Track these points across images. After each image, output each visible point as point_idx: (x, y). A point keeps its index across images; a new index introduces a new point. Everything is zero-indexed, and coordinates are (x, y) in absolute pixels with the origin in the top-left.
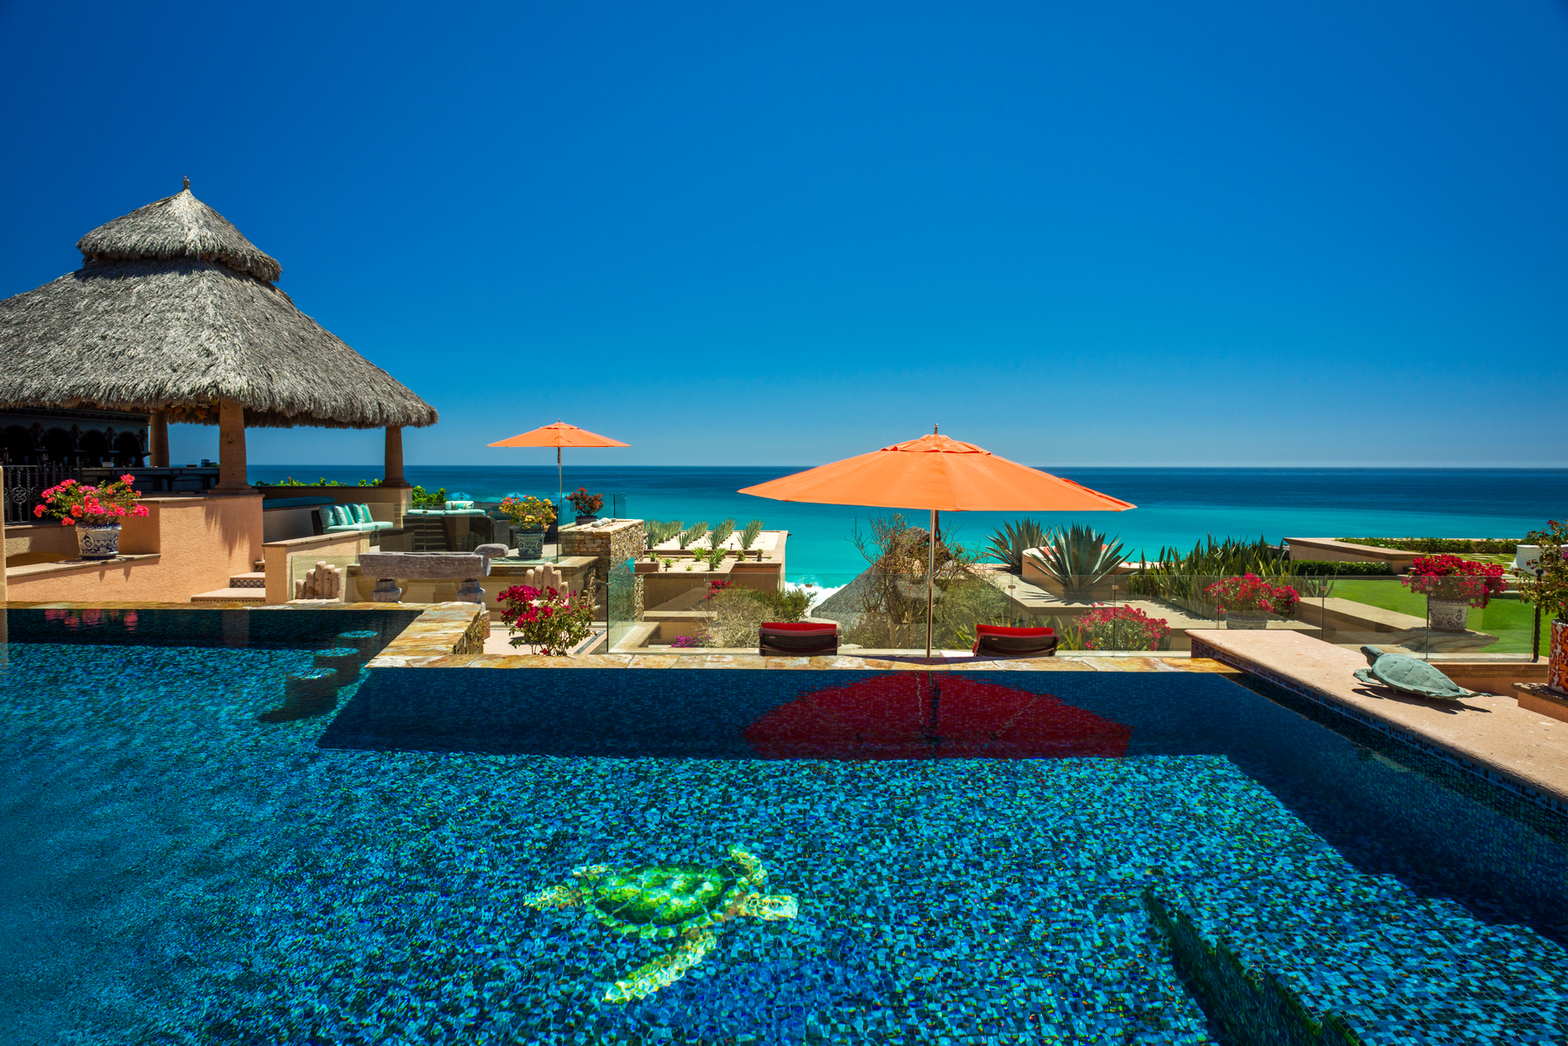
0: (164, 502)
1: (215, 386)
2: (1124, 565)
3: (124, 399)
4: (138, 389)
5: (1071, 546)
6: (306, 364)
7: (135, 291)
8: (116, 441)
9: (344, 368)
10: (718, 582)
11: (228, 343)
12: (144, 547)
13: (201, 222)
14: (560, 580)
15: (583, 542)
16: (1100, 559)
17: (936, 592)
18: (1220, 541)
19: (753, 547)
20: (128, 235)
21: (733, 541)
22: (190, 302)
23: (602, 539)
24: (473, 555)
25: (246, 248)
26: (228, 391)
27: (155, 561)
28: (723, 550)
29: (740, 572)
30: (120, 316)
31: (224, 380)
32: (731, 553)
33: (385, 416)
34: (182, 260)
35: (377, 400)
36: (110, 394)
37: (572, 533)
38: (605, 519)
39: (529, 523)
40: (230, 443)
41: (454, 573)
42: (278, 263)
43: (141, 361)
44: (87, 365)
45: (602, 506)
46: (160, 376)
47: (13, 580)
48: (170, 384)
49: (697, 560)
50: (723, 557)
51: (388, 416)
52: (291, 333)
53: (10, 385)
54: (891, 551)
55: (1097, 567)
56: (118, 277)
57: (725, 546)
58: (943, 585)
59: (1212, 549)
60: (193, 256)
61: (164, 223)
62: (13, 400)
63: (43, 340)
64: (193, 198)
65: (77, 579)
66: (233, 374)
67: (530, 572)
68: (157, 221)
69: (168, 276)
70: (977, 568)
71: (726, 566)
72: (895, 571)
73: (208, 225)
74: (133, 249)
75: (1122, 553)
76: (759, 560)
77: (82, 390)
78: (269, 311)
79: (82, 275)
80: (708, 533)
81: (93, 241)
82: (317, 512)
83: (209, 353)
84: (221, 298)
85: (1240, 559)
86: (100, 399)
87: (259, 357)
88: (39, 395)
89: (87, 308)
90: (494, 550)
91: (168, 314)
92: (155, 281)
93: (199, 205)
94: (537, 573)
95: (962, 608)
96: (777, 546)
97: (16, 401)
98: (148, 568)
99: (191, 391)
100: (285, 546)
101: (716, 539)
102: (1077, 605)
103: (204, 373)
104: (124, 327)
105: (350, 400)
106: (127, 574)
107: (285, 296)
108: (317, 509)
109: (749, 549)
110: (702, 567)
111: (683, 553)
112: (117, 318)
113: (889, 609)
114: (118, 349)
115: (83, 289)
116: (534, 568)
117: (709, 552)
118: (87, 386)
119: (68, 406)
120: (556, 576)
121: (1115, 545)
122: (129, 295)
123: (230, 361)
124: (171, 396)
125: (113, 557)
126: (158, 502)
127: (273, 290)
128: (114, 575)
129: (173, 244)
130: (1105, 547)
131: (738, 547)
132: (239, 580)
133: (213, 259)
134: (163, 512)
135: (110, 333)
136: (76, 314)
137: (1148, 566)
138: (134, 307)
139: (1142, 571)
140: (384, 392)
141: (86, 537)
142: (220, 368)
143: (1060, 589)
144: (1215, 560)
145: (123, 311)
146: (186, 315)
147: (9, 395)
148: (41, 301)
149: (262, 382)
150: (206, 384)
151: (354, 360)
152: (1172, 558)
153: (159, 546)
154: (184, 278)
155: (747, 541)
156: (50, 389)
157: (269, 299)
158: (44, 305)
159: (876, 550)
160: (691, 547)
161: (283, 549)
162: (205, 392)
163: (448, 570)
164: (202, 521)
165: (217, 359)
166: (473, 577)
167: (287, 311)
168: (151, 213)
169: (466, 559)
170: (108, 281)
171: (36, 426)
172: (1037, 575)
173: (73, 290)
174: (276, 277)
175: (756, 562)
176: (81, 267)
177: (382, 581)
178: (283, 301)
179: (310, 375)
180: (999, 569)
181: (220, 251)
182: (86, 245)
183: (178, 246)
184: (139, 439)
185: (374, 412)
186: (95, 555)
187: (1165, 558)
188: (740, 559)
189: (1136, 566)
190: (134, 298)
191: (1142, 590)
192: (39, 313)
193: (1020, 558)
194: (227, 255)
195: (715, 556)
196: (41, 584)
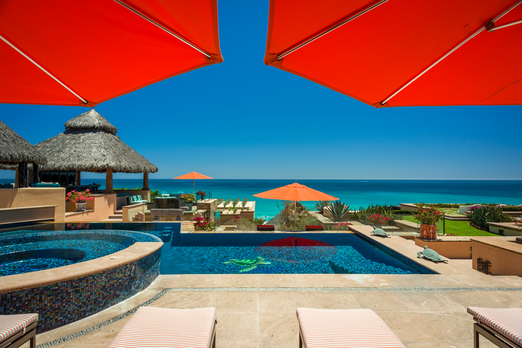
0: (96, 196)
1: (107, 165)
2: (350, 211)
3: (82, 168)
4: (87, 165)
5: (335, 206)
6: (127, 157)
7: (81, 138)
8: (69, 177)
9: (135, 157)
10: (237, 217)
11: (109, 153)
12: (91, 208)
13: (98, 118)
14: (201, 216)
15: (203, 206)
16: (343, 210)
17: (298, 219)
18: (375, 205)
19: (246, 206)
20: (79, 122)
21: (239, 204)
22: (97, 141)
23: (208, 205)
24: (179, 210)
25: (109, 125)
26: (111, 166)
27: (93, 211)
28: (237, 207)
29: (242, 214)
30: (78, 145)
31: (109, 163)
32: (239, 208)
33: (146, 171)
34: (93, 129)
35: (144, 166)
36: (79, 167)
37: (200, 203)
38: (207, 199)
39: (189, 200)
40: (109, 179)
41: (175, 214)
42: (117, 128)
43: (86, 158)
44: (72, 159)
45: (205, 195)
46: (92, 162)
47: (67, 216)
48: (95, 165)
49: (230, 210)
50: (237, 209)
51: (147, 171)
52: (122, 149)
53: (51, 164)
54: (287, 208)
55: (343, 212)
56: (76, 134)
57: (237, 206)
58: (300, 217)
59: (373, 207)
60: (97, 128)
61: (88, 119)
62: (52, 168)
63: (58, 152)
64: (95, 111)
65: (78, 216)
66: (112, 161)
67: (194, 214)
68: (86, 118)
69: (90, 133)
70: (310, 212)
71: (238, 212)
72: (288, 213)
73: (100, 119)
74: (80, 126)
75: (349, 209)
76: (248, 210)
77: (71, 166)
78: (116, 142)
79: (66, 133)
80: (232, 202)
81: (69, 124)
82: (128, 197)
83: (104, 156)
84: (105, 140)
85: (380, 210)
86: (76, 168)
87: (117, 157)
88: (59, 167)
89: (69, 143)
90: (185, 208)
91: (92, 145)
92: (87, 135)
93: (97, 113)
94: (195, 214)
95: (306, 223)
96: (253, 206)
97: (53, 169)
98: (92, 213)
99: (101, 166)
100: (128, 207)
101: (235, 204)
102: (337, 222)
103: (104, 161)
104: (80, 148)
105: (138, 166)
106: (88, 214)
107: (118, 137)
108: (128, 196)
109: (245, 207)
110: (231, 212)
111: (225, 208)
112: (77, 145)
113: (286, 223)
114: (80, 154)
115: (67, 137)
116: (195, 213)
117: (233, 208)
118: (73, 165)
119: (68, 170)
120: (200, 215)
121: (347, 206)
122: (80, 139)
123: (110, 158)
124: (96, 167)
125: (84, 211)
126: (94, 196)
127: (115, 136)
128: (85, 215)
129: (91, 125)
130: (345, 206)
131: (241, 206)
132: (111, 216)
133: (102, 129)
134: (96, 199)
135: (77, 150)
136: (66, 144)
137: (356, 212)
138: (82, 142)
139: (355, 213)
140: (145, 164)
141: (78, 205)
142: (108, 160)
143: (333, 218)
144: (373, 210)
145: (79, 143)
146: (97, 145)
147: (51, 167)
148: (56, 141)
149: (118, 163)
150: (105, 164)
151: (137, 155)
152: (363, 210)
153: (94, 208)
154: (95, 134)
155: (244, 204)
156: (62, 166)
157: (115, 139)
158: (57, 142)
159: (283, 208)
160: (227, 206)
161: (127, 208)
162: (105, 166)
163: (173, 213)
164: (104, 201)
165: (107, 157)
166: (179, 215)
167: (119, 142)
168: (84, 116)
169: (178, 211)
170: (73, 135)
171: (50, 174)
172: (327, 214)
173: (64, 137)
174: (116, 132)
175: (247, 211)
176: (65, 131)
177: (156, 216)
178: (118, 139)
179: (128, 160)
180: (317, 213)
181: (104, 126)
182: (67, 125)
183: (93, 125)
184: (74, 177)
185: (144, 170)
186: (80, 210)
187: (361, 210)
188: (242, 210)
189: (353, 212)
190: (82, 140)
191: (355, 218)
192: (56, 144)
193: (323, 209)
194: (105, 127)
195: (234, 209)
196: (70, 218)
